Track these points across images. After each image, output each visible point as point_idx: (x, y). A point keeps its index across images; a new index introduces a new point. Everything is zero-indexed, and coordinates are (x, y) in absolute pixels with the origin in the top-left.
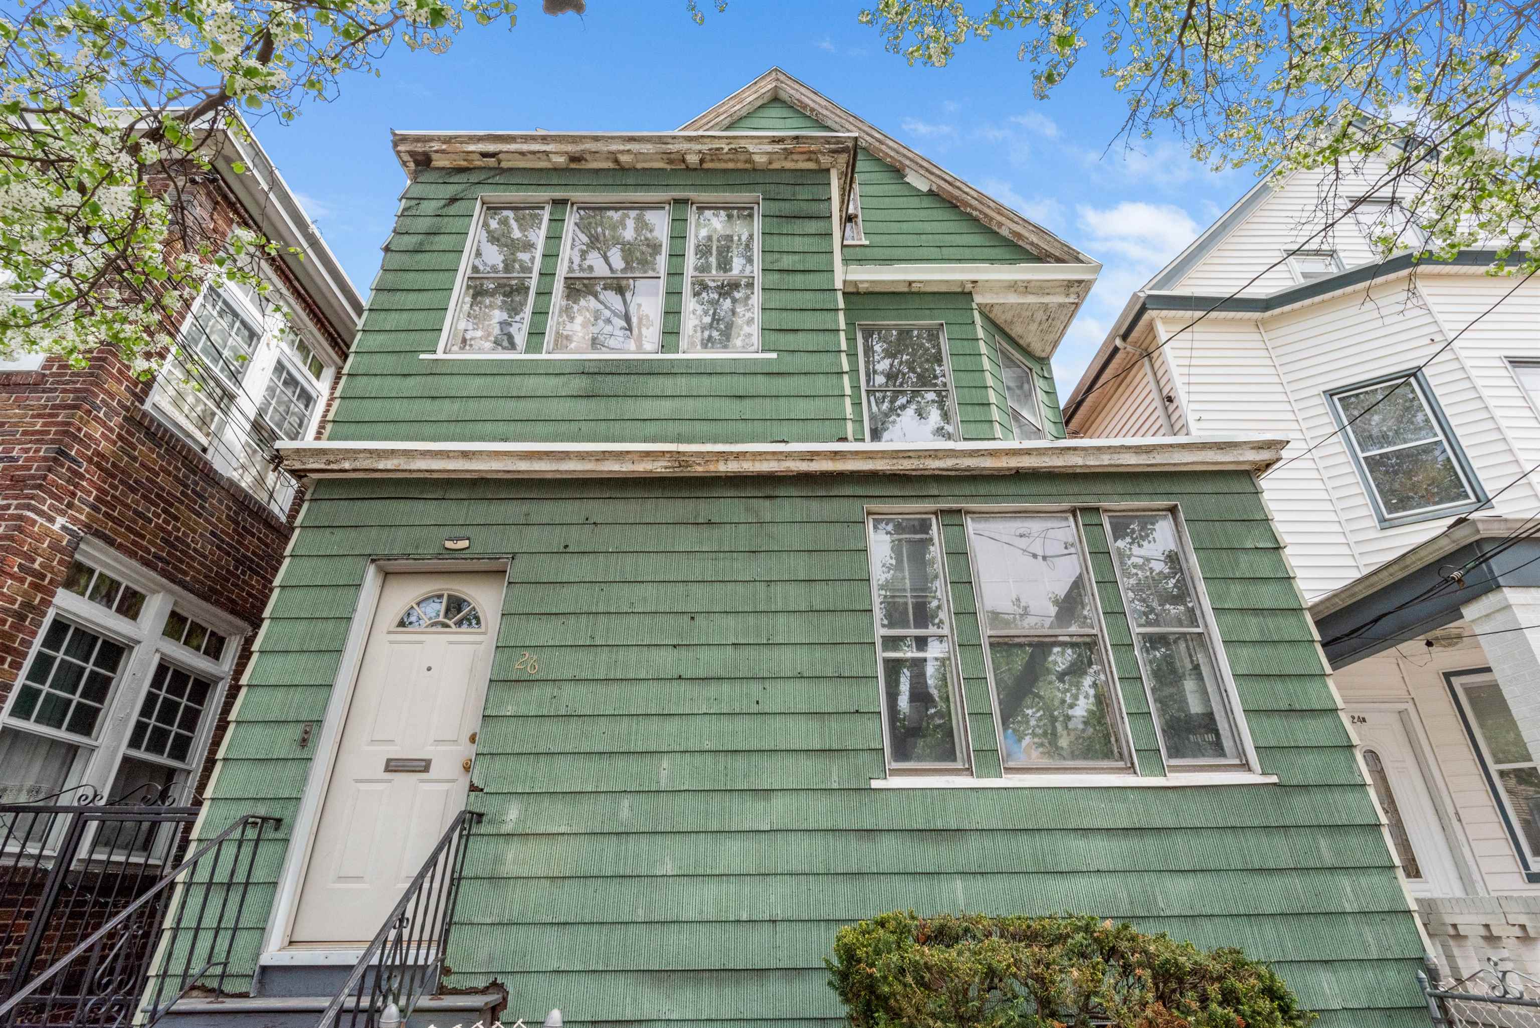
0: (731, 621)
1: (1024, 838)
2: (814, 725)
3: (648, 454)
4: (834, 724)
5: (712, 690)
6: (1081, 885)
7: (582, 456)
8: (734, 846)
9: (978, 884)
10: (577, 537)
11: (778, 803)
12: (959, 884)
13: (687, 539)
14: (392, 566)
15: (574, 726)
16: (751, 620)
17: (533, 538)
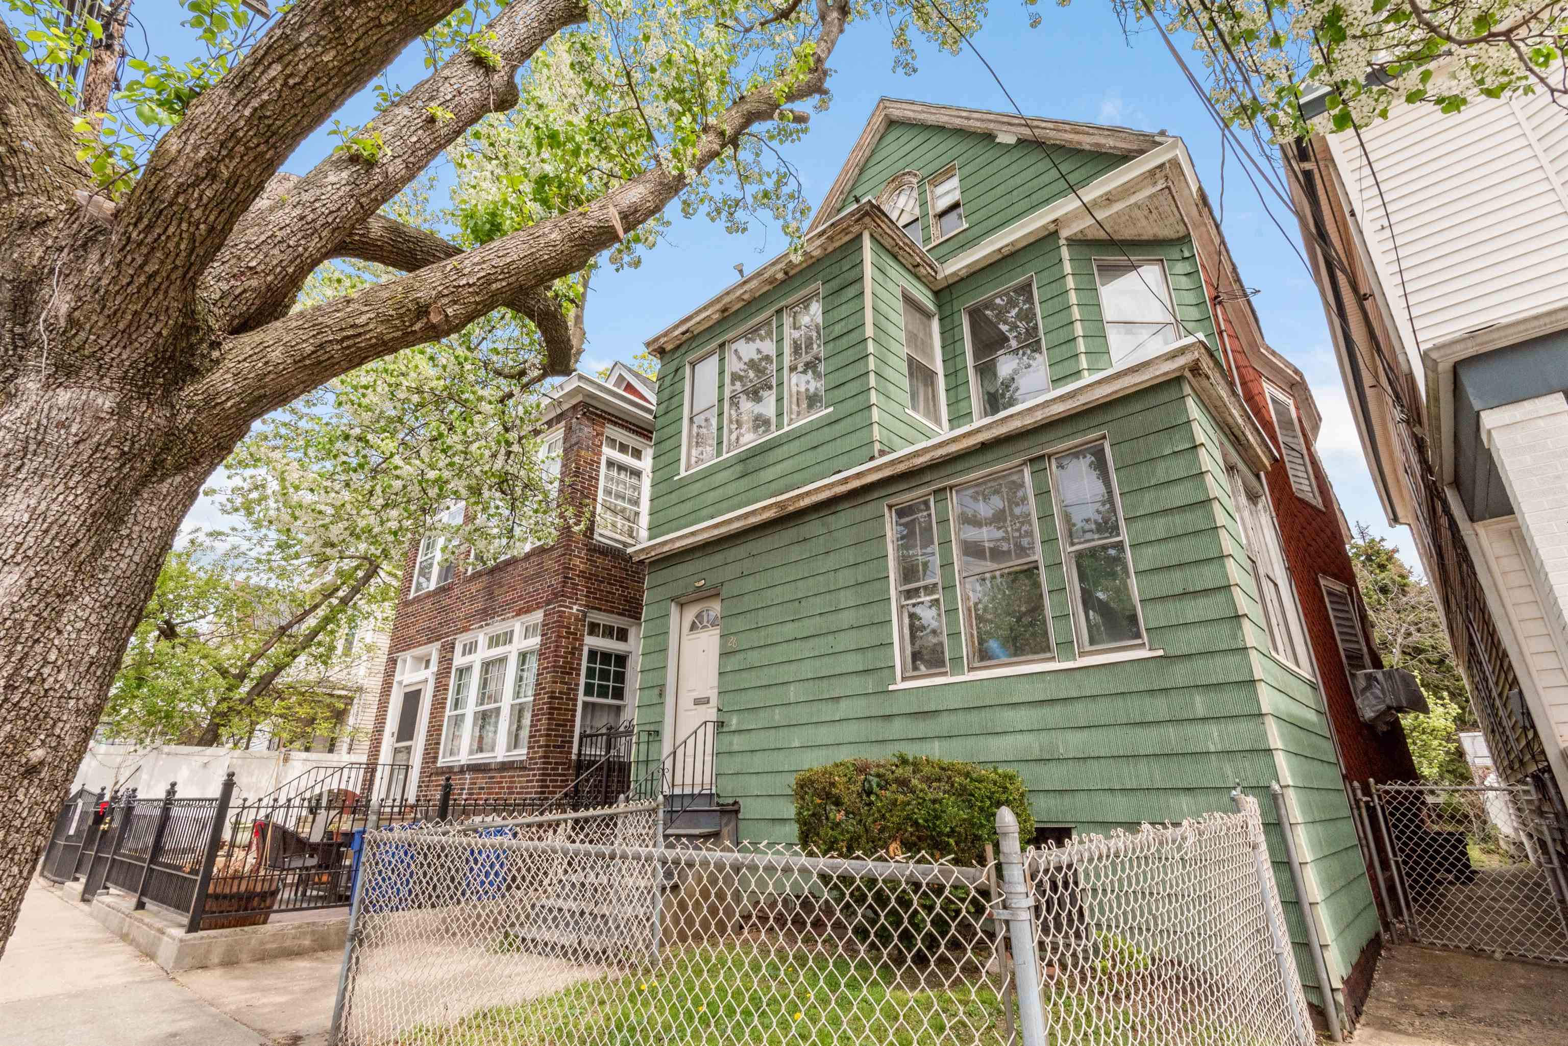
0: (818, 599)
1: (975, 713)
2: (859, 657)
3: (765, 508)
4: (869, 654)
5: (811, 643)
6: (1009, 740)
7: (738, 518)
8: (823, 730)
9: (946, 744)
10: (747, 566)
11: (843, 704)
12: (937, 743)
13: (795, 553)
14: (683, 600)
15: (753, 673)
16: (828, 596)
17: (730, 572)
